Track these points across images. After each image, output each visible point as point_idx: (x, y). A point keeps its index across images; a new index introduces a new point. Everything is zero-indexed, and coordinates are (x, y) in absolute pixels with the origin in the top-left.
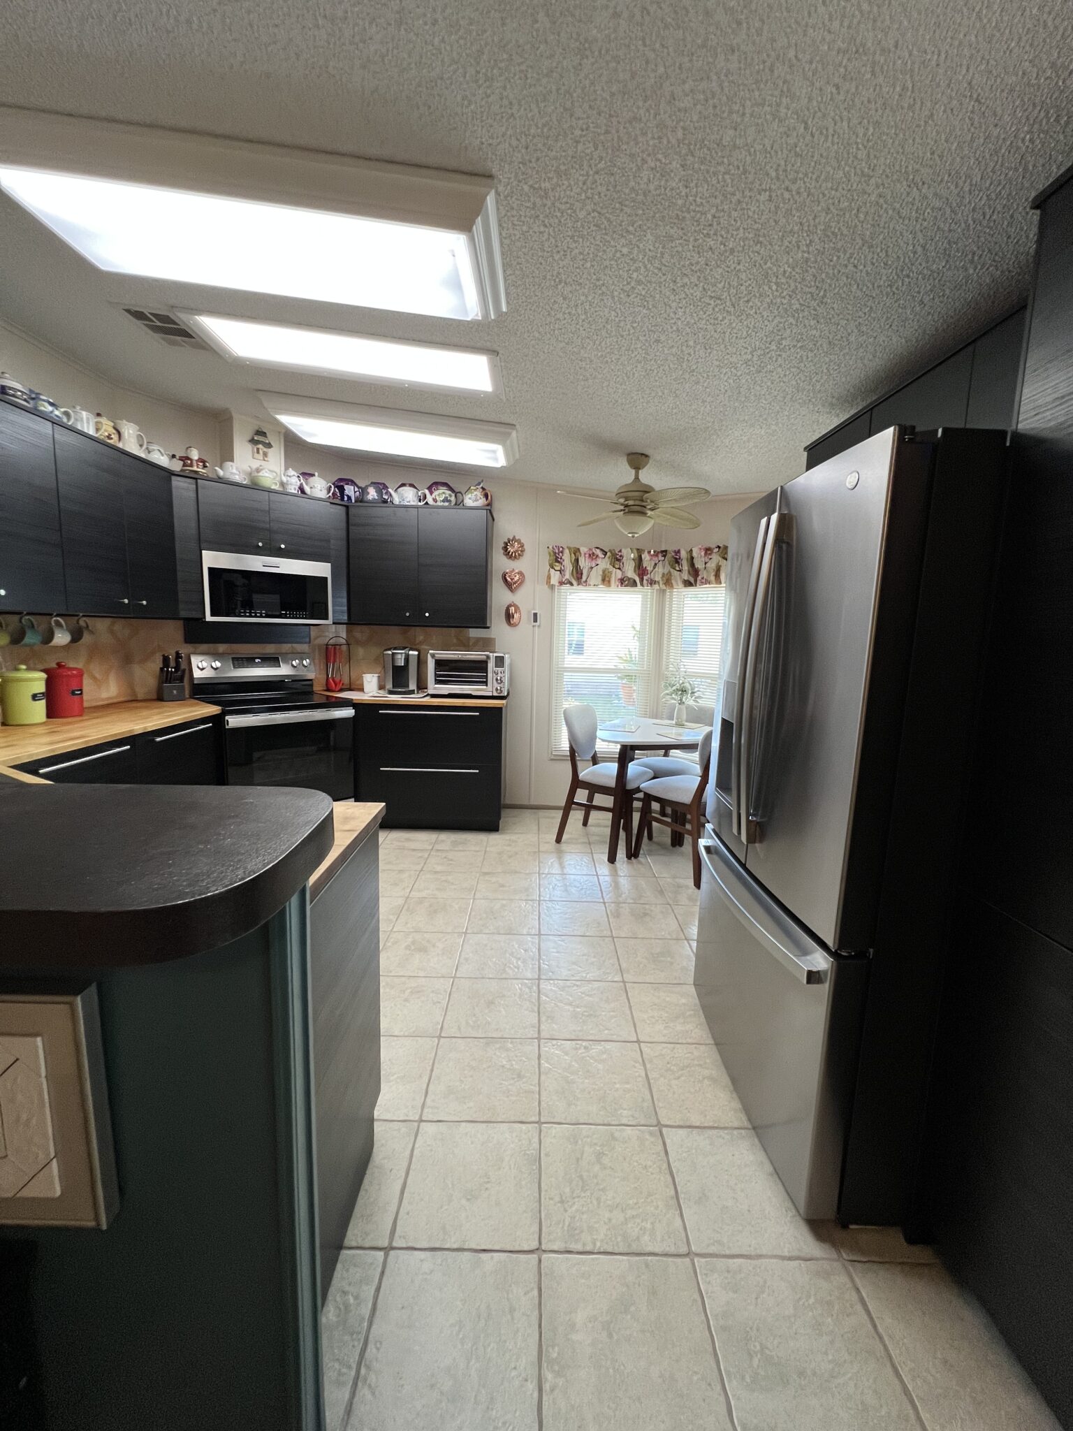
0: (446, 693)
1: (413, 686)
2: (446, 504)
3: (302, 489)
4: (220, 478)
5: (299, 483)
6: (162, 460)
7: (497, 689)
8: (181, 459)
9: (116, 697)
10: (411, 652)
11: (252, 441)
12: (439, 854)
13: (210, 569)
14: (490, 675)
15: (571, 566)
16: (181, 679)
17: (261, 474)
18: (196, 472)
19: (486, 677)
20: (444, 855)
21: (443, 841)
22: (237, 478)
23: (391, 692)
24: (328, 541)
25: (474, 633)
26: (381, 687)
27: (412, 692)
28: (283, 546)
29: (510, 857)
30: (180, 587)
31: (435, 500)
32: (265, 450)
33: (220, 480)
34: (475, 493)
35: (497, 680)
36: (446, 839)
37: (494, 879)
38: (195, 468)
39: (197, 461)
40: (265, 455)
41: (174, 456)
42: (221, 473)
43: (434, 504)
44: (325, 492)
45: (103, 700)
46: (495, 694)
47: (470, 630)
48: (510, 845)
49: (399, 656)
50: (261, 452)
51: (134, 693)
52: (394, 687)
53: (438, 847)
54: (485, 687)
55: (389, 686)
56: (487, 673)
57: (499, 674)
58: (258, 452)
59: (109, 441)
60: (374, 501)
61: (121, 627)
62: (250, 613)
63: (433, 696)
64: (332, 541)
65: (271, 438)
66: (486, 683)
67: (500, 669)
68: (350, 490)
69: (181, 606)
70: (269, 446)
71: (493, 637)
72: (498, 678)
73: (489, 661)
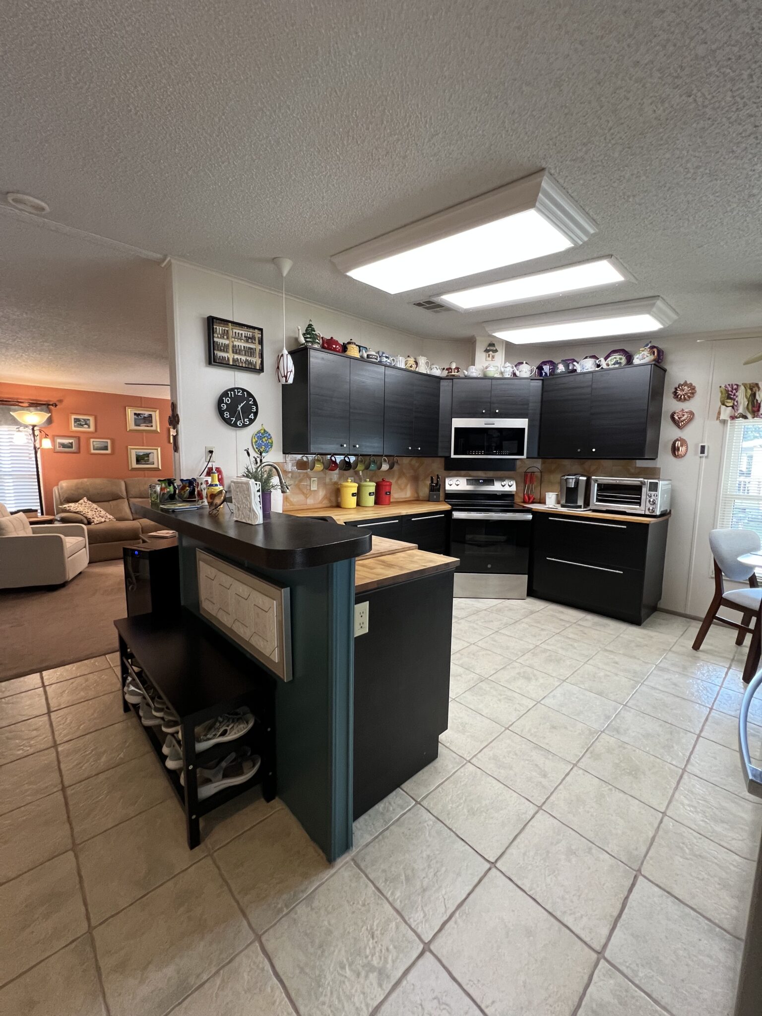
0: (604, 509)
1: (580, 502)
2: (617, 366)
3: (514, 374)
4: (466, 376)
5: (512, 370)
6: (437, 372)
7: (649, 509)
8: (447, 369)
9: (410, 497)
10: (581, 478)
11: (487, 351)
12: (578, 627)
13: (456, 429)
14: (643, 497)
15: (746, 400)
16: (439, 490)
17: (488, 369)
18: (454, 375)
19: (640, 499)
20: (582, 629)
21: (586, 620)
22: (474, 375)
23: (563, 506)
24: (528, 404)
25: (640, 464)
26: (558, 502)
27: (580, 507)
28: (497, 411)
29: (637, 646)
30: (440, 439)
31: (608, 365)
32: (493, 354)
33: (467, 378)
34: (643, 353)
35: (650, 501)
36: (590, 619)
37: (612, 656)
38: (453, 373)
39: (455, 369)
40: (493, 357)
41: (444, 369)
42: (466, 373)
43: (607, 367)
44: (529, 373)
45: (402, 498)
46: (647, 513)
47: (637, 461)
48: (643, 638)
49: (571, 481)
50: (491, 356)
51: (418, 497)
52: (566, 502)
53: (580, 623)
54: (638, 507)
55: (563, 502)
56: (641, 496)
57: (653, 497)
58: (489, 356)
59: (411, 369)
60: (562, 373)
61: (414, 462)
62: (475, 453)
63: (594, 511)
64: (531, 404)
65: (497, 347)
66: (639, 504)
67: (653, 493)
68: (546, 368)
69: (440, 450)
70: (496, 351)
71: (658, 466)
72: (652, 500)
73: (643, 486)
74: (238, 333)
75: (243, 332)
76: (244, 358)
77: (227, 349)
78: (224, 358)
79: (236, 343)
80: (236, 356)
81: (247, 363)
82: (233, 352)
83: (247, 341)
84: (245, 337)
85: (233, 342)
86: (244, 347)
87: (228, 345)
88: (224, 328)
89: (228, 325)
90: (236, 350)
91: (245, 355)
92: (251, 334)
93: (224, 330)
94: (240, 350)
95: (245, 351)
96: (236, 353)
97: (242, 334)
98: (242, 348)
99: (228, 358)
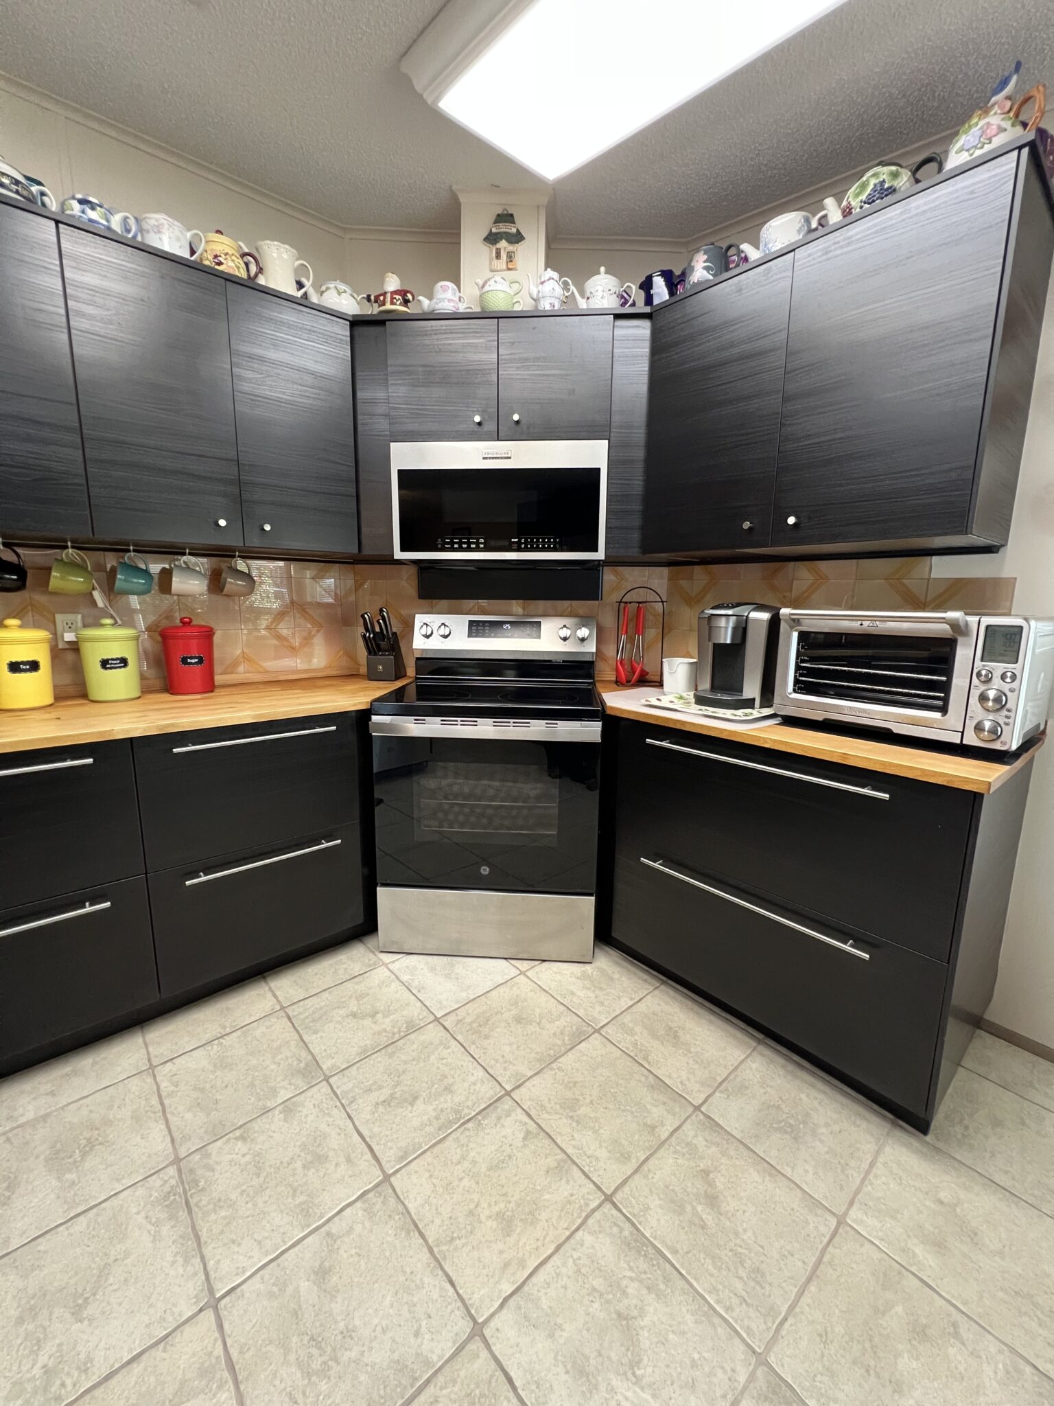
1: (752, 689)
4: (423, 313)
5: (561, 291)
7: (979, 728)
10: (755, 615)
13: (401, 473)
14: (959, 681)
18: (395, 312)
19: (945, 687)
22: (453, 307)
23: (702, 700)
25: (943, 568)
26: (692, 690)
27: (749, 704)
28: (516, 417)
32: (511, 248)
33: (426, 316)
35: (983, 698)
39: (393, 292)
40: (510, 258)
41: (368, 298)
42: (426, 303)
46: (971, 739)
47: (934, 559)
49: (722, 622)
50: (504, 256)
52: (714, 688)
54: (937, 716)
55: (705, 685)
56: (949, 673)
57: (997, 682)
60: (704, 285)
62: (460, 543)
63: (791, 721)
65: (521, 225)
66: (944, 710)
67: (999, 668)
70: (517, 238)
72: (992, 694)
73: (960, 640)
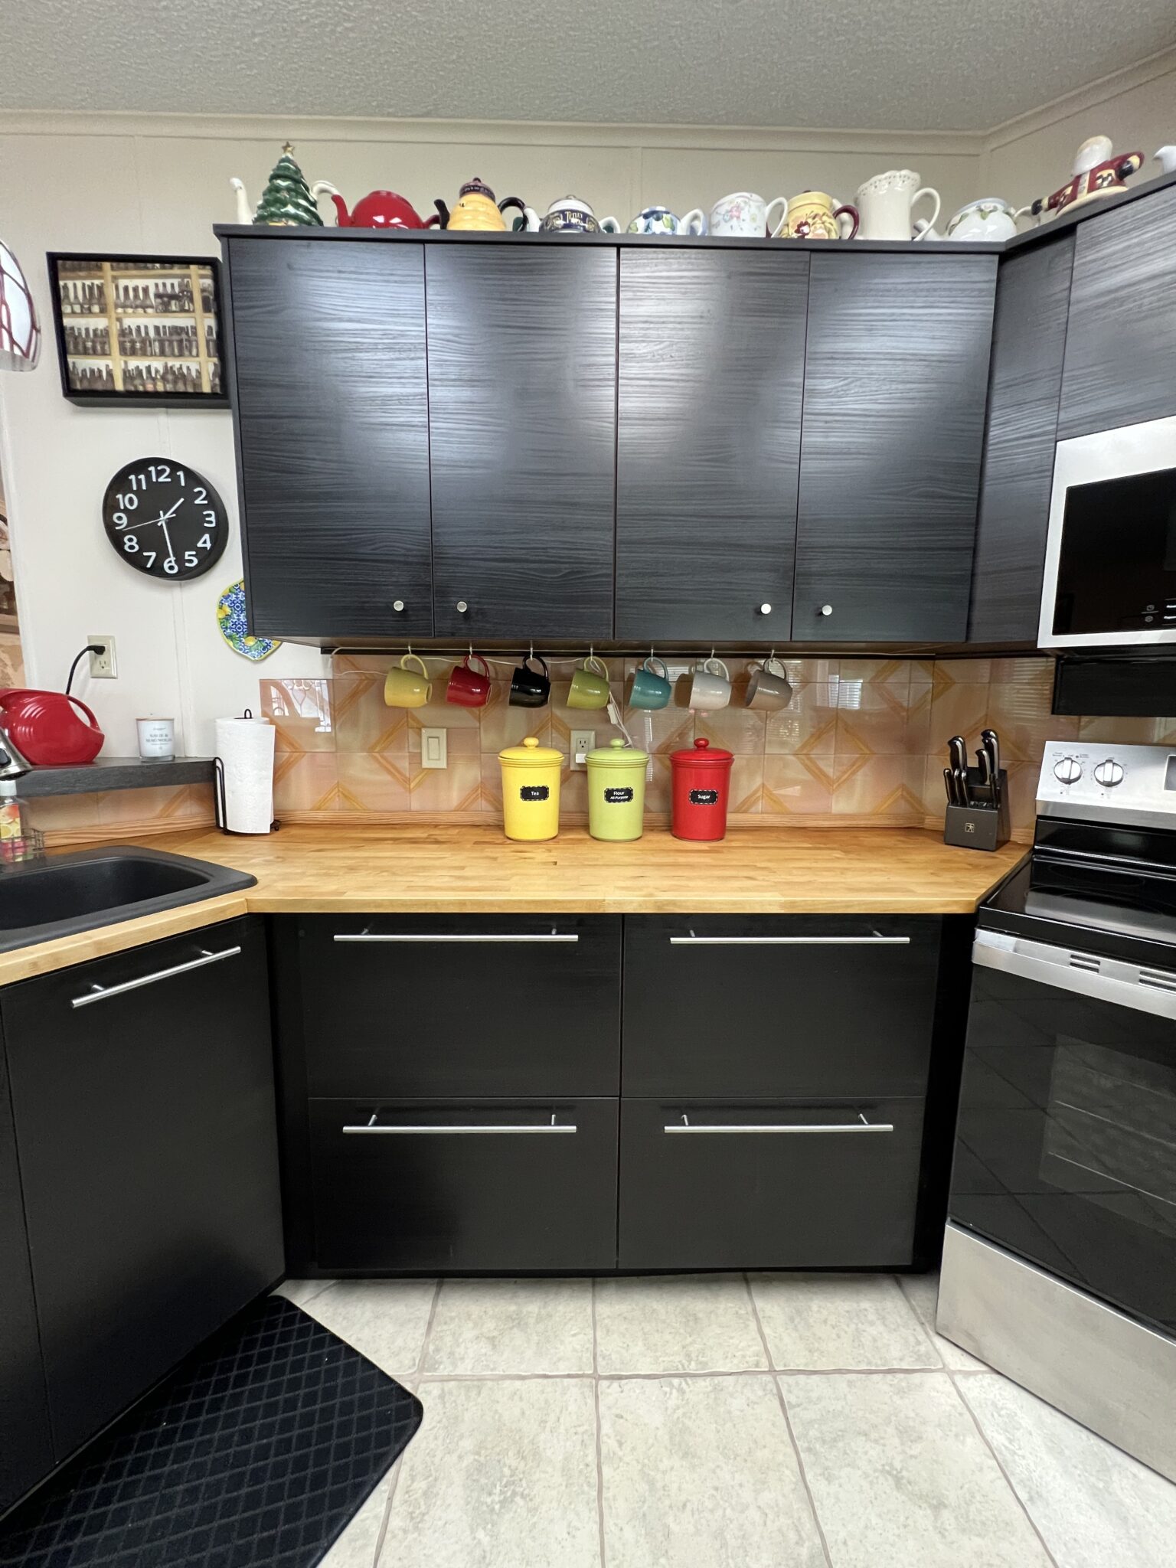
13: (1074, 494)
30: (986, 561)
69: (981, 614)
74: (136, 289)
75: (150, 283)
76: (157, 364)
77: (103, 344)
78: (96, 375)
79: (131, 322)
80: (134, 363)
81: (170, 377)
82: (123, 351)
83: (166, 310)
84: (158, 296)
85: (119, 320)
86: (157, 328)
87: (106, 333)
88: (88, 283)
89: (100, 269)
90: (133, 342)
91: (163, 353)
92: (176, 282)
93: (91, 288)
94: (143, 342)
95: (162, 343)
96: (133, 352)
97: (146, 290)
98: (152, 334)
99: (110, 374)
